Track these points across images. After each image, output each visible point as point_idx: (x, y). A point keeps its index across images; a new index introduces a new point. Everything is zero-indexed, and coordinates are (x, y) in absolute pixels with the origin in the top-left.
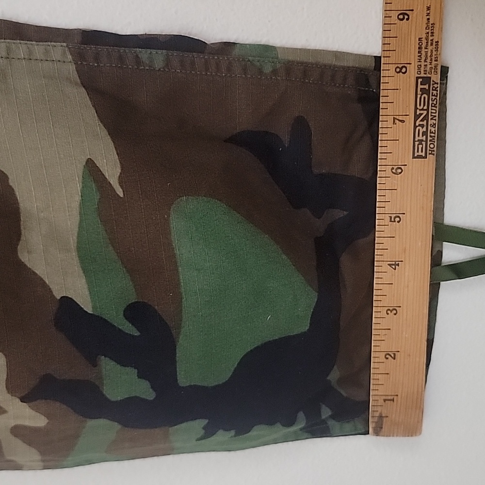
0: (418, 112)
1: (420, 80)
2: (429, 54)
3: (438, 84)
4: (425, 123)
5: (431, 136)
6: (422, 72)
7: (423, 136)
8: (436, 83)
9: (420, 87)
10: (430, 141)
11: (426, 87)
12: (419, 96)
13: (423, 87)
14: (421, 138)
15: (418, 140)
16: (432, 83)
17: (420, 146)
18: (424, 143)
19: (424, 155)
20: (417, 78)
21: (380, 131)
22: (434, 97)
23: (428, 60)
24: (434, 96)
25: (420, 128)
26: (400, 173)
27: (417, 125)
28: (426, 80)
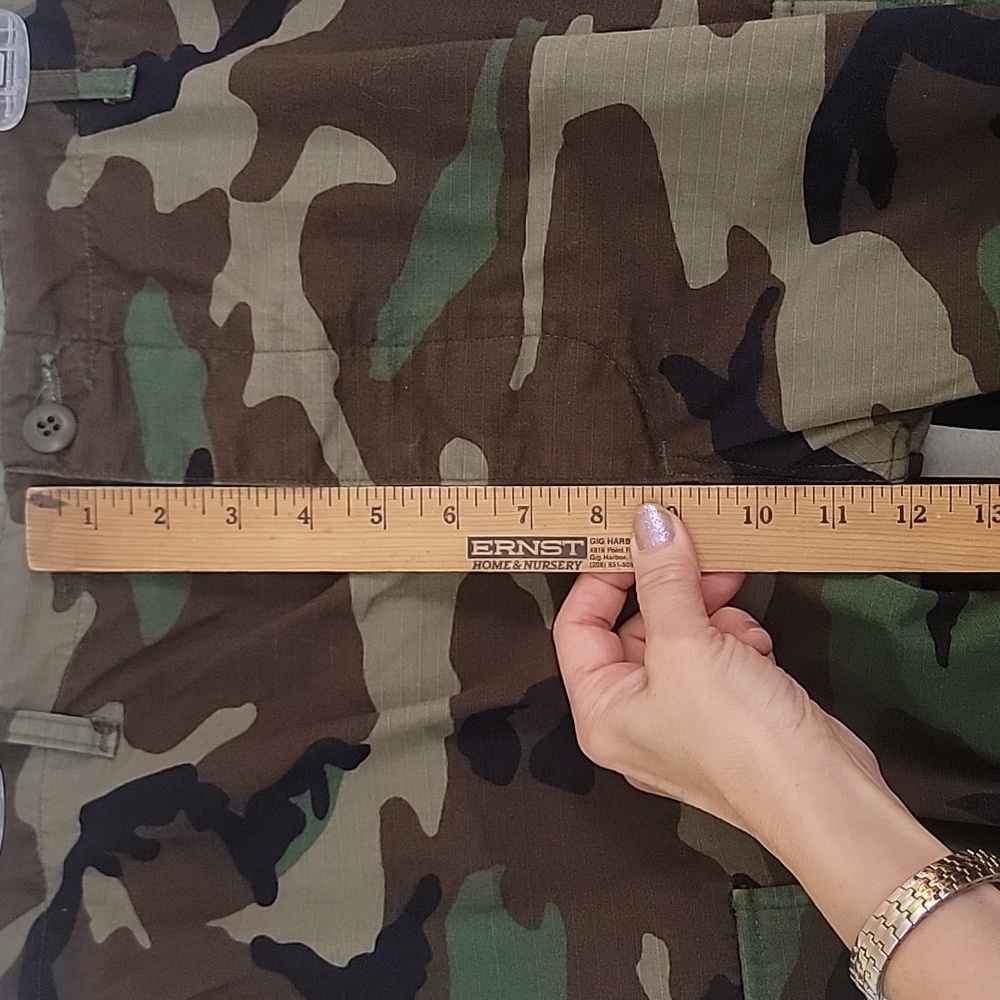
0: (536, 543)
1: (582, 542)
2: (618, 554)
3: (577, 569)
4: (521, 553)
5: (501, 563)
6: (595, 546)
7: (501, 551)
8: (578, 566)
9: (573, 543)
10: (495, 563)
11: (573, 553)
12: (559, 542)
13: (573, 547)
14: (499, 548)
15: (495, 545)
16: (579, 560)
17: (486, 548)
18: (491, 553)
19: (473, 554)
20: (585, 539)
21: (509, 489)
22: (557, 564)
23: (611, 554)
24: (560, 565)
25: (513, 547)
26: (446, 520)
27: (519, 542)
28: (582, 552)
